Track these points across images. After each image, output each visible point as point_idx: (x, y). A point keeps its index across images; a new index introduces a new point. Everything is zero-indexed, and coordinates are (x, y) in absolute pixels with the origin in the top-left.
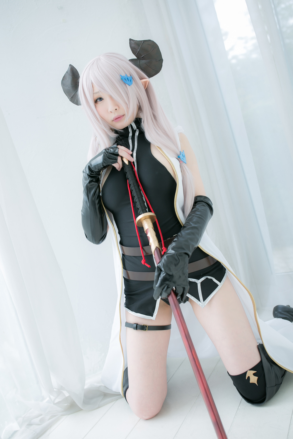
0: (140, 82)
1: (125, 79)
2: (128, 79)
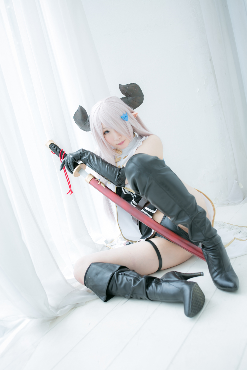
0: (132, 115)
1: (124, 118)
2: (125, 117)
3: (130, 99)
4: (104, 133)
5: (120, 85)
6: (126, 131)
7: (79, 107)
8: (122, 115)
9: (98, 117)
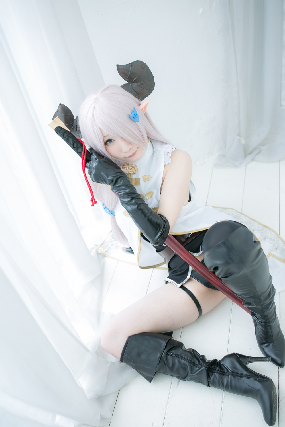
1: (134, 117)
2: (135, 115)
3: (135, 85)
4: (106, 143)
6: (138, 137)
7: (60, 106)
8: (130, 114)
9: (95, 121)
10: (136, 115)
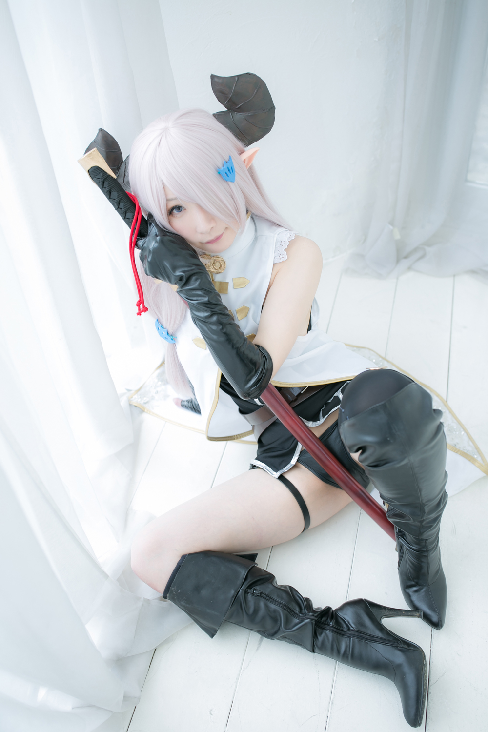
1: (226, 173)
2: (229, 170)
3: (239, 116)
4: (170, 212)
5: (213, 77)
6: (228, 209)
7: (100, 133)
8: (220, 165)
9: (155, 169)
10: (231, 170)
